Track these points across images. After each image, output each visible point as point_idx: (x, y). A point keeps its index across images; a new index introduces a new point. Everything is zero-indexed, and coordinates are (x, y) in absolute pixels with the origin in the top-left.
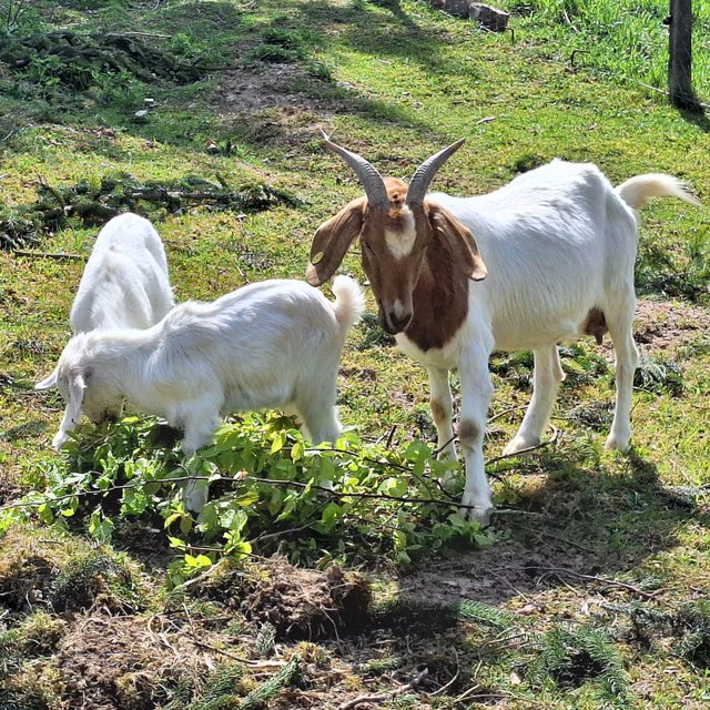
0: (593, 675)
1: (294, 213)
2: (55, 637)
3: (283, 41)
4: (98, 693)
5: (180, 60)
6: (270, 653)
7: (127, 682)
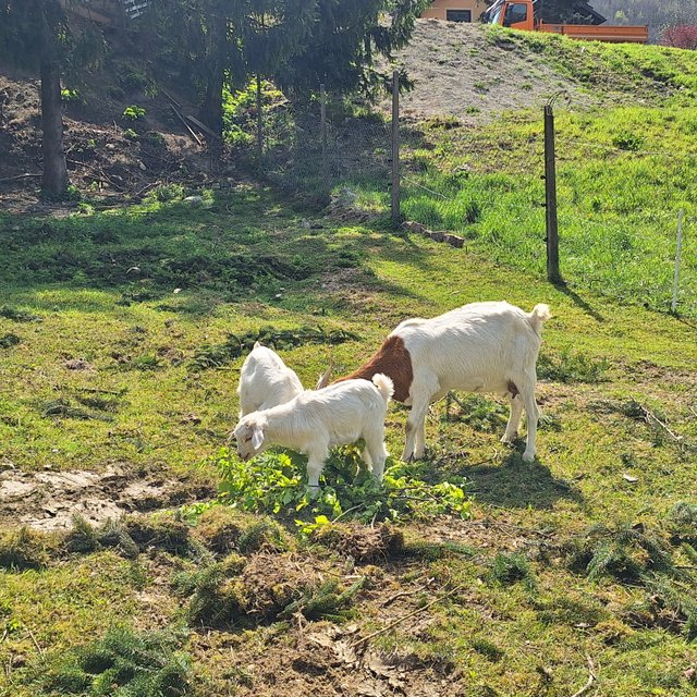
0: (520, 579)
1: (358, 344)
2: (242, 566)
3: (350, 257)
4: (264, 595)
5: (298, 268)
6: (352, 572)
7: (279, 589)
